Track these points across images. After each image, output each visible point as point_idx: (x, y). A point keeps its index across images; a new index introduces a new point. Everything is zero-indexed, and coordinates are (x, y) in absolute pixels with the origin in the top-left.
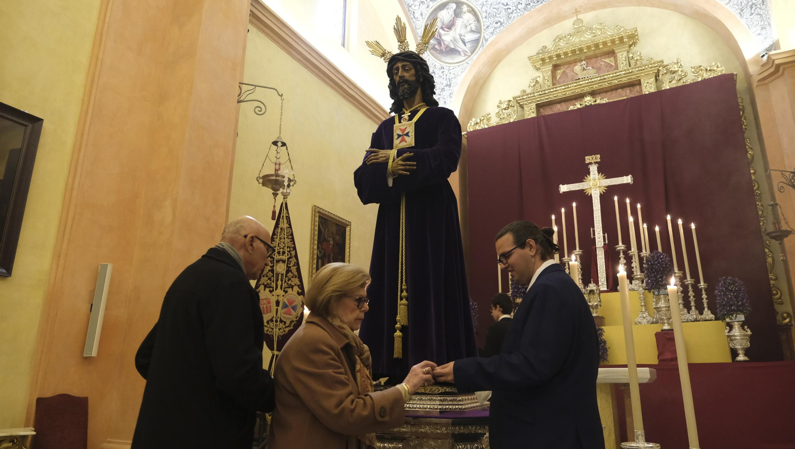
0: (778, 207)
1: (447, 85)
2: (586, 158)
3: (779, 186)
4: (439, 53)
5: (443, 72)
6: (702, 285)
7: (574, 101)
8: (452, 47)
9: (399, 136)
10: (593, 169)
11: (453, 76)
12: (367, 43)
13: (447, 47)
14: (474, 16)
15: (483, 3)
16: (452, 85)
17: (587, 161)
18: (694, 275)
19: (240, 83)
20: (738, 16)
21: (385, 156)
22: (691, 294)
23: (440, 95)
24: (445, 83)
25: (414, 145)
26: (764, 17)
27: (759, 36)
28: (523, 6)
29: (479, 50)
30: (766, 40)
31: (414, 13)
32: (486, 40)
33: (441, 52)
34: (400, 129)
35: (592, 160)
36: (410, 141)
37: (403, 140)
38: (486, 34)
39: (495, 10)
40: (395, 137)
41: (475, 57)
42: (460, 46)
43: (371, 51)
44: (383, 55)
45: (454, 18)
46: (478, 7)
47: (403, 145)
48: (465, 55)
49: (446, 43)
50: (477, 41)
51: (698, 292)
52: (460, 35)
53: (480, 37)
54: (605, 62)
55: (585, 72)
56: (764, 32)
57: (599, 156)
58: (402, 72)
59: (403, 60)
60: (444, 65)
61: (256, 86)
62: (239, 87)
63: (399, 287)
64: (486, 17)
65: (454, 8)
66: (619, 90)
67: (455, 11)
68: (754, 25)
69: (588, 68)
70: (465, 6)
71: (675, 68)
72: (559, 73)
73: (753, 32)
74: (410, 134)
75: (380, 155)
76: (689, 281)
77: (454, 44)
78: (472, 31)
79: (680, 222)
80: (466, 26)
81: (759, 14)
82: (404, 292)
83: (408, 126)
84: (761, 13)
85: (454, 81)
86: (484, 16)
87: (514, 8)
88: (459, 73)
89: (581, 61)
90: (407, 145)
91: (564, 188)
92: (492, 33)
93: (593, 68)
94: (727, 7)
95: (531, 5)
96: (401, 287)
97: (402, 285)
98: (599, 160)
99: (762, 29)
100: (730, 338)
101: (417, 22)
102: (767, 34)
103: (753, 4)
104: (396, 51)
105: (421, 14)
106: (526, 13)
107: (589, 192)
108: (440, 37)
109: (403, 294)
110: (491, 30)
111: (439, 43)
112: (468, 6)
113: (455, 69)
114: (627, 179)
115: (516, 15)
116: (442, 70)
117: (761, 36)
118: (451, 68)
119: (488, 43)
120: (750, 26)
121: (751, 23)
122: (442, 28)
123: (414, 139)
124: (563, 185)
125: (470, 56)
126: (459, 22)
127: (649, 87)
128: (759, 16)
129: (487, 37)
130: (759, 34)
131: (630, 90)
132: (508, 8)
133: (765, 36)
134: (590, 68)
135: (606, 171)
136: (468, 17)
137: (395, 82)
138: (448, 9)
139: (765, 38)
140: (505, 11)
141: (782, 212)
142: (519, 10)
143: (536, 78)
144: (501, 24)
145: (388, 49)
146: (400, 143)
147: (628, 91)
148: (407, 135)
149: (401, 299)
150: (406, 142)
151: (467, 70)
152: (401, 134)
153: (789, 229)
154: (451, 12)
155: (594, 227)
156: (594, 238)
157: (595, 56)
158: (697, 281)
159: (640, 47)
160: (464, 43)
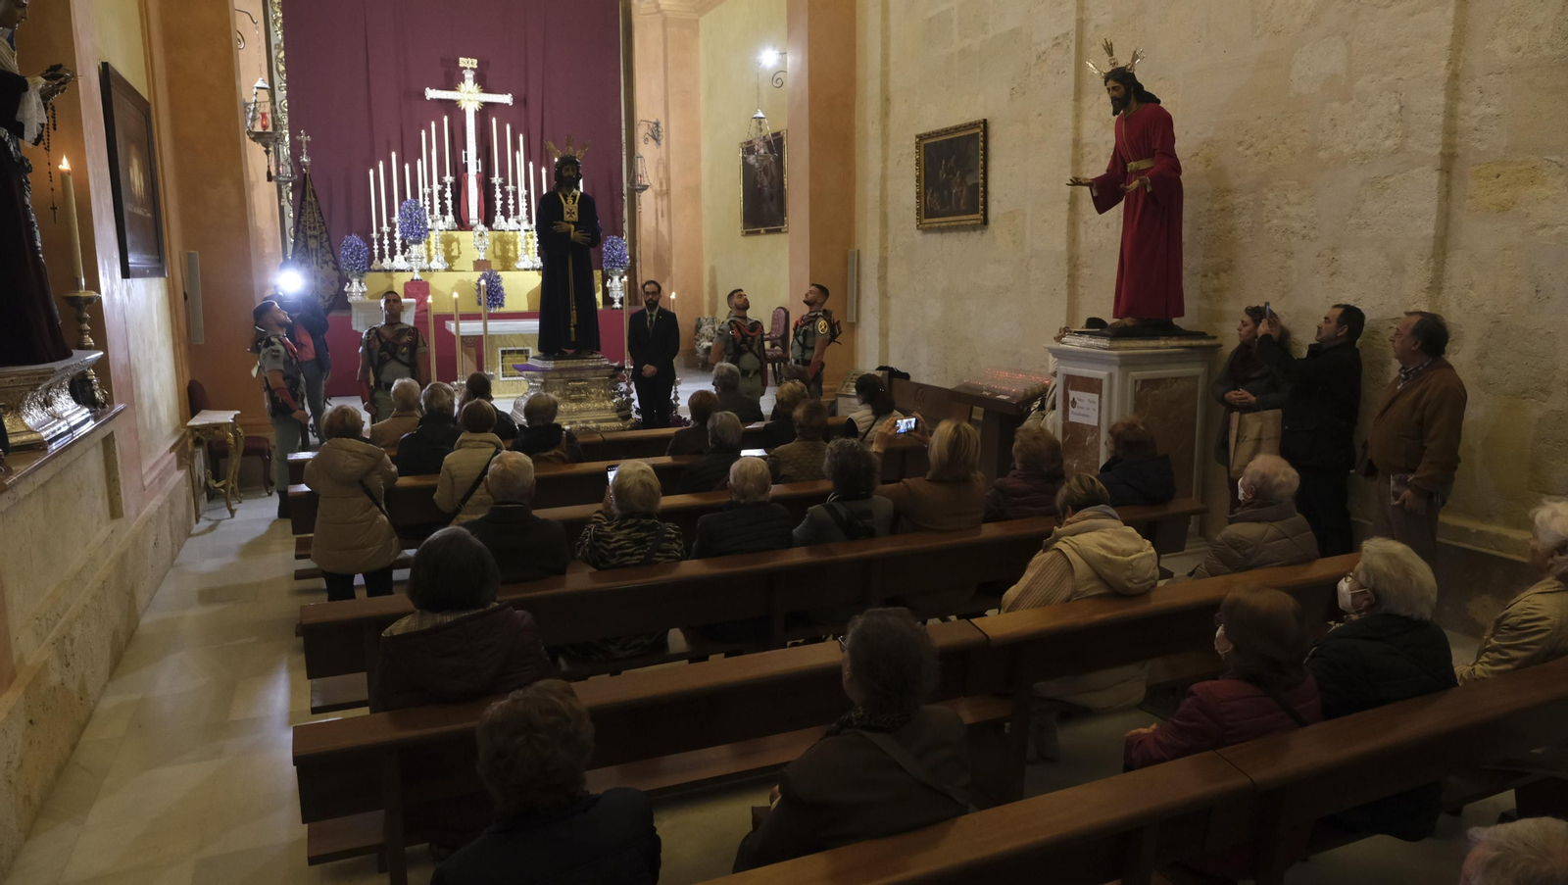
0: (642, 160)
2: (461, 59)
3: (645, 137)
10: (469, 75)
17: (461, 65)
25: (578, 221)
34: (569, 209)
35: (468, 63)
36: (575, 217)
37: (571, 216)
40: (565, 213)
57: (475, 61)
58: (570, 172)
61: (235, 10)
83: (574, 208)
90: (573, 220)
91: (432, 94)
96: (573, 303)
98: (476, 67)
107: (463, 105)
109: (572, 307)
114: (506, 99)
124: (431, 89)
135: (484, 83)
146: (569, 217)
149: (572, 310)
152: (569, 212)
153: (648, 184)
155: (466, 150)
156: (466, 164)
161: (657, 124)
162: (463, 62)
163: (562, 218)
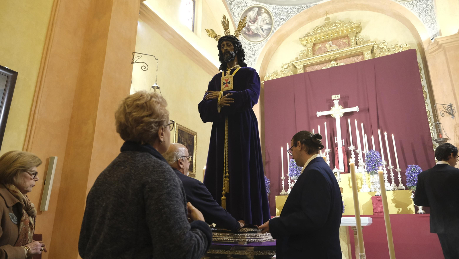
0: (441, 125)
1: (253, 54)
2: (332, 96)
3: (442, 113)
4: (248, 36)
5: (250, 47)
6: (398, 169)
7: (325, 64)
8: (256, 32)
9: (224, 83)
10: (336, 102)
11: (256, 49)
12: (207, 30)
13: (253, 32)
14: (268, 15)
15: (273, 7)
16: (256, 54)
17: (333, 99)
18: (394, 163)
19: (133, 52)
20: (418, 17)
21: (216, 95)
22: (392, 174)
23: (249, 60)
24: (251, 53)
25: (233, 89)
26: (432, 17)
27: (430, 28)
28: (296, 9)
29: (271, 35)
30: (434, 30)
31: (234, 13)
32: (275, 29)
33: (249, 35)
34: (225, 80)
35: (336, 98)
36: (231, 86)
37: (227, 86)
38: (275, 25)
39: (280, 12)
40: (222, 84)
41: (269, 38)
42: (261, 32)
43: (208, 35)
44: (215, 37)
45: (257, 16)
46: (271, 10)
47: (227, 89)
48: (263, 37)
49: (252, 30)
50: (270, 29)
51: (396, 174)
52: (260, 26)
53: (272, 27)
54: (343, 42)
55: (331, 47)
56: (433, 25)
57: (339, 96)
58: (226, 47)
59: (226, 40)
60: (251, 43)
61: (142, 54)
62: (133, 54)
63: (224, 170)
64: (275, 16)
65: (257, 10)
66: (351, 58)
67: (257, 12)
68: (427, 22)
69: (333, 45)
70: (263, 9)
71: (383, 46)
72: (317, 48)
73: (427, 26)
74: (230, 83)
75: (213, 95)
76: (391, 167)
77: (257, 31)
78: (267, 24)
79: (386, 133)
80: (264, 21)
81: (430, 16)
82: (227, 173)
83: (230, 78)
84: (431, 15)
85: (256, 52)
86: (274, 15)
87: (291, 11)
88: (260, 48)
90: (229, 89)
91: (319, 114)
92: (279, 25)
93: (336, 45)
94: (412, 11)
95: (301, 9)
96: (225, 170)
97: (226, 169)
98: (339, 98)
99: (432, 24)
101: (236, 18)
102: (434, 27)
103: (426, 10)
104: (222, 34)
105: (238, 14)
106: (298, 13)
107: (334, 116)
108: (249, 26)
109: (226, 175)
110: (278, 23)
111: (248, 31)
112: (265, 9)
113: (258, 45)
114: (356, 109)
115: (292, 15)
116: (250, 46)
117: (431, 28)
118: (255, 45)
119: (276, 30)
120: (425, 22)
121: (425, 21)
122: (250, 22)
123: (233, 85)
124: (319, 112)
125: (266, 38)
126: (260, 18)
127: (368, 56)
128: (430, 17)
129: (275, 27)
130: (430, 27)
131: (357, 58)
132: (288, 11)
133: (433, 28)
134: (335, 45)
135: (344, 104)
136: (265, 15)
137: (222, 53)
138: (253, 11)
139: (433, 29)
140: (286, 12)
141: (443, 128)
142: (294, 12)
143: (304, 51)
144: (284, 20)
145: (218, 34)
146: (225, 87)
147: (356, 59)
148: (229, 83)
149: (225, 178)
150: (228, 87)
151: (264, 45)
152: (226, 82)
153: (447, 138)
154: (255, 12)
155: (336, 136)
156: (337, 143)
157: (337, 38)
158: (395, 167)
159: (363, 34)
160: (263, 30)
161: (451, 106)
162: (333, 97)
163: (219, 89)
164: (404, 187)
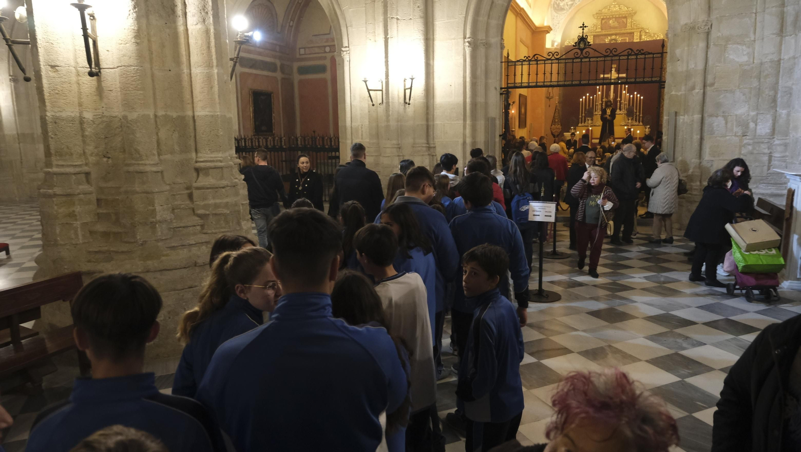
1: (558, 23)
2: (612, 65)
4: (557, 10)
5: (557, 18)
6: (641, 115)
7: (608, 36)
8: (563, 7)
10: (614, 69)
13: (561, 8)
17: (612, 67)
18: (640, 112)
22: (638, 117)
29: (573, 8)
32: (576, 4)
35: (614, 66)
41: (570, 10)
50: (572, 4)
51: (639, 117)
52: (567, 2)
54: (622, 20)
55: (614, 23)
57: (616, 65)
60: (558, 15)
71: (648, 31)
72: (603, 22)
76: (638, 114)
78: (571, 1)
79: (639, 95)
85: (560, 21)
89: (613, 18)
91: (603, 76)
92: (579, 1)
93: (617, 22)
98: (616, 67)
100: (645, 131)
107: (611, 78)
111: (558, 7)
113: (562, 16)
114: (624, 75)
118: (560, 16)
124: (601, 74)
125: (568, 10)
127: (636, 39)
131: (630, 35)
143: (594, 23)
155: (610, 91)
157: (619, 17)
158: (640, 114)
159: (635, 18)
160: (567, 5)
163: (606, 114)
164: (642, 124)
